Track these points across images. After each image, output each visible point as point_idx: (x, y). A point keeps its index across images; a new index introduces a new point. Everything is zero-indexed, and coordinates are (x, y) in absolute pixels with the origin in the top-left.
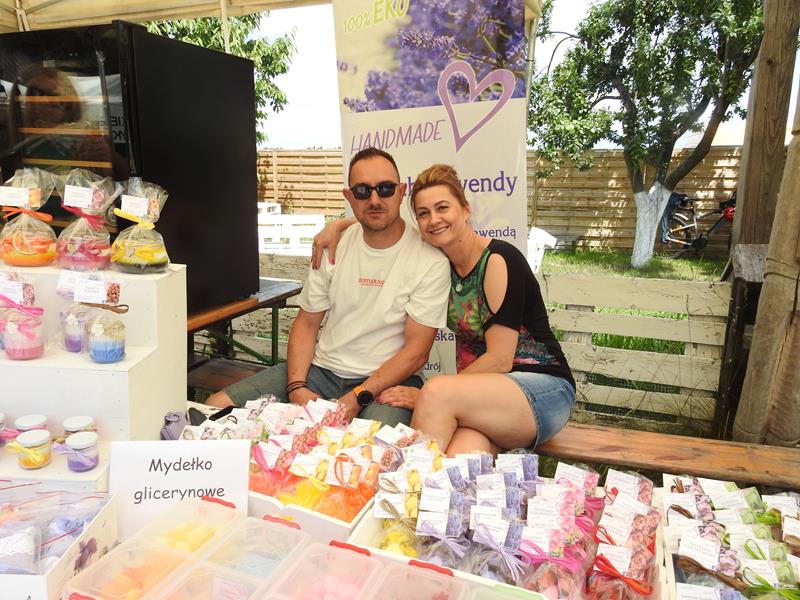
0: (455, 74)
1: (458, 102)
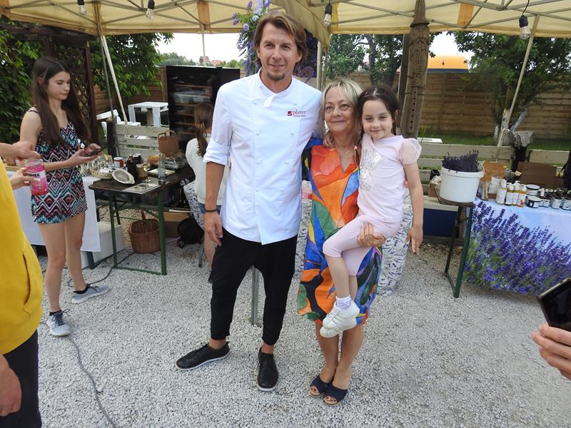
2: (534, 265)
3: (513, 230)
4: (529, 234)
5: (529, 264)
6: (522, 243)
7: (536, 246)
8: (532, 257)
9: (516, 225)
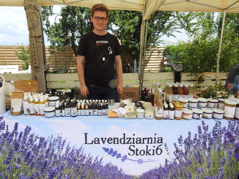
2: (58, 169)
3: (31, 140)
4: (45, 143)
5: (54, 169)
6: (42, 151)
7: (55, 153)
8: (54, 162)
9: (32, 136)
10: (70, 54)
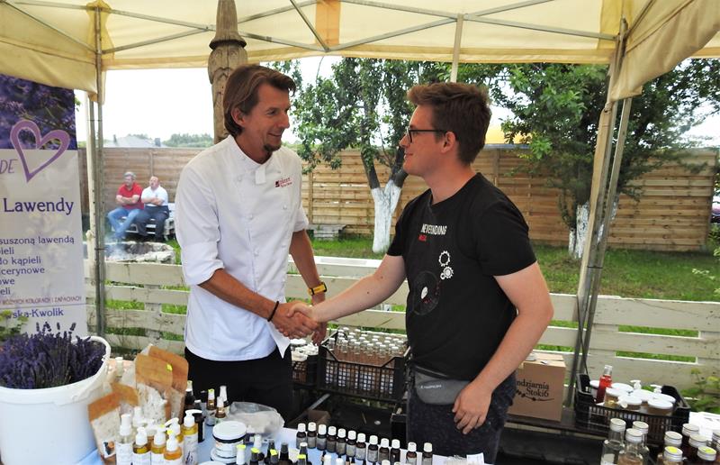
0: (24, 128)
1: (27, 148)
10: (355, 174)
